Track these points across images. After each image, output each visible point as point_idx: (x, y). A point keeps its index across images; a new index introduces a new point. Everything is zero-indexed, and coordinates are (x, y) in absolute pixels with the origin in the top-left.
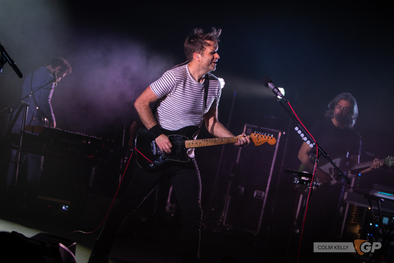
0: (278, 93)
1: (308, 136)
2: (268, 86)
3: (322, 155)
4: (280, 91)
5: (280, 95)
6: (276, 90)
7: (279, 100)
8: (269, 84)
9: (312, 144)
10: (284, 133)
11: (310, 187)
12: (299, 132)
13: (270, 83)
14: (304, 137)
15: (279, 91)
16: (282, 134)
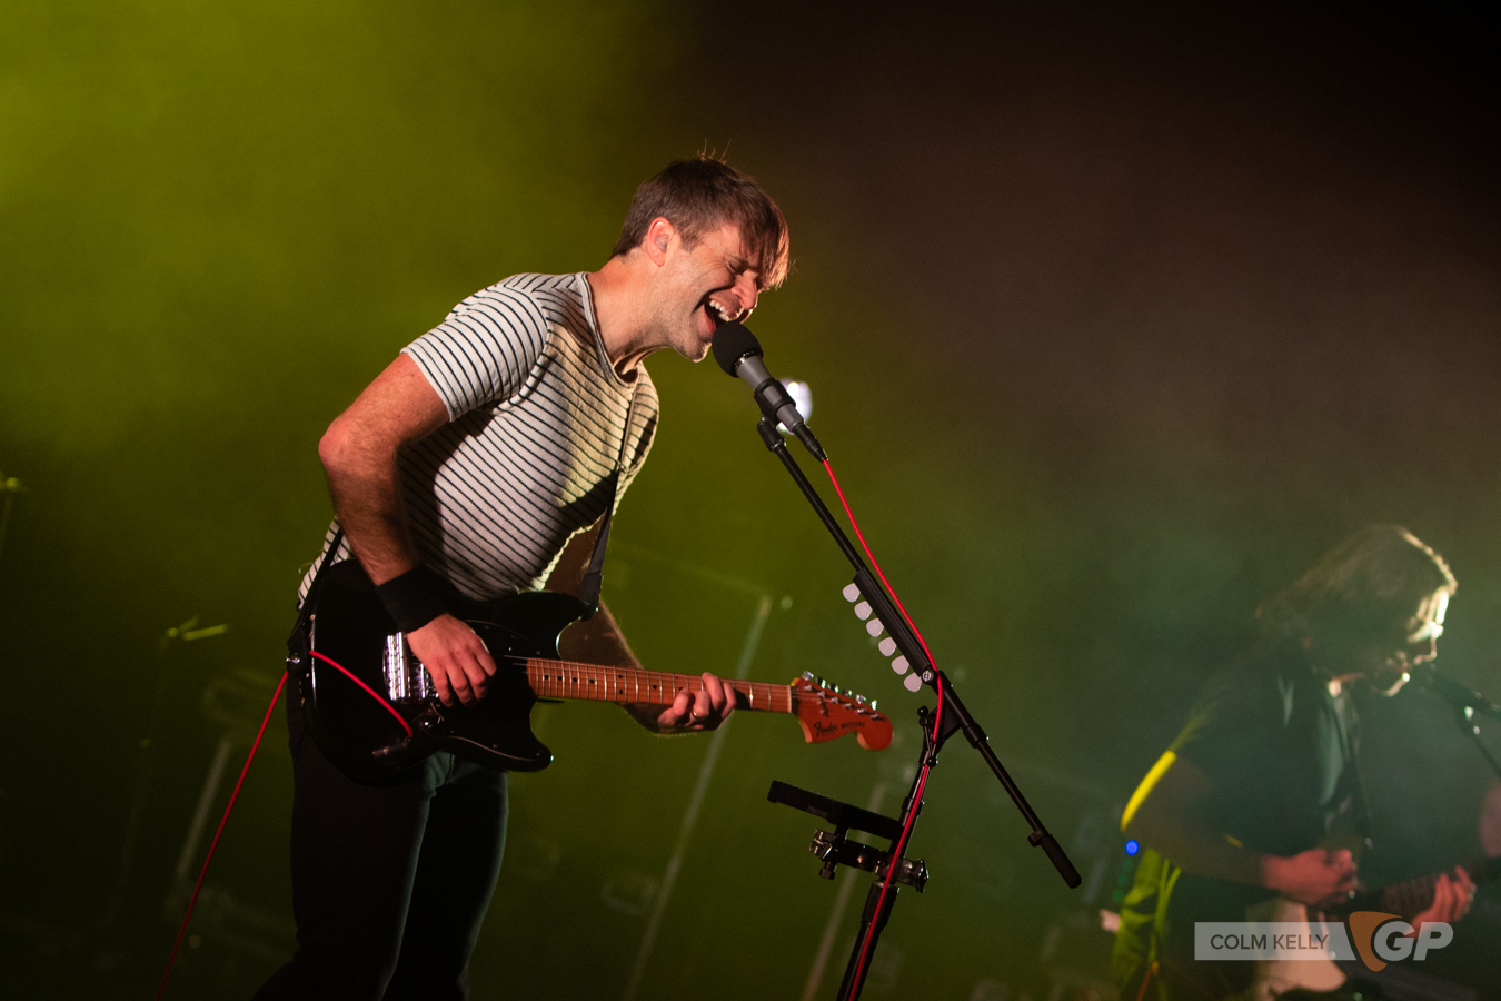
0: (783, 411)
1: (903, 634)
2: (739, 372)
3: (960, 731)
4: (794, 404)
5: (791, 420)
6: (772, 395)
7: (782, 446)
8: (742, 360)
9: (919, 674)
10: (787, 603)
11: (882, 885)
12: (864, 610)
13: (746, 358)
14: (882, 637)
15: (788, 401)
16: (775, 608)
